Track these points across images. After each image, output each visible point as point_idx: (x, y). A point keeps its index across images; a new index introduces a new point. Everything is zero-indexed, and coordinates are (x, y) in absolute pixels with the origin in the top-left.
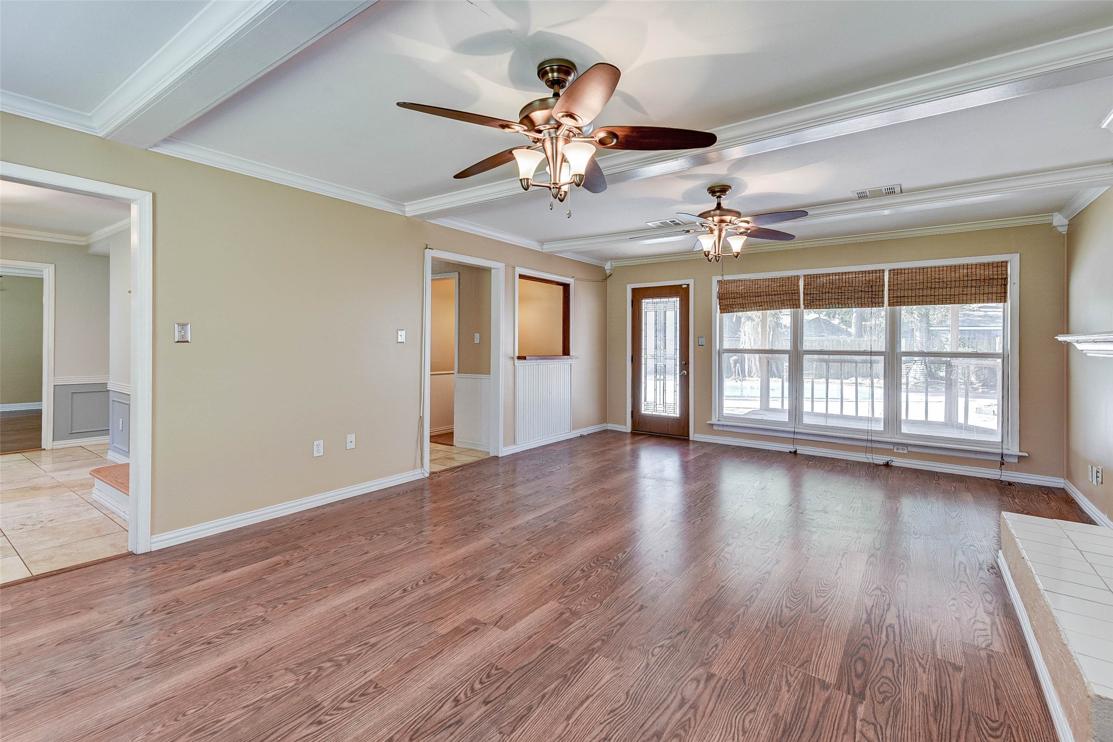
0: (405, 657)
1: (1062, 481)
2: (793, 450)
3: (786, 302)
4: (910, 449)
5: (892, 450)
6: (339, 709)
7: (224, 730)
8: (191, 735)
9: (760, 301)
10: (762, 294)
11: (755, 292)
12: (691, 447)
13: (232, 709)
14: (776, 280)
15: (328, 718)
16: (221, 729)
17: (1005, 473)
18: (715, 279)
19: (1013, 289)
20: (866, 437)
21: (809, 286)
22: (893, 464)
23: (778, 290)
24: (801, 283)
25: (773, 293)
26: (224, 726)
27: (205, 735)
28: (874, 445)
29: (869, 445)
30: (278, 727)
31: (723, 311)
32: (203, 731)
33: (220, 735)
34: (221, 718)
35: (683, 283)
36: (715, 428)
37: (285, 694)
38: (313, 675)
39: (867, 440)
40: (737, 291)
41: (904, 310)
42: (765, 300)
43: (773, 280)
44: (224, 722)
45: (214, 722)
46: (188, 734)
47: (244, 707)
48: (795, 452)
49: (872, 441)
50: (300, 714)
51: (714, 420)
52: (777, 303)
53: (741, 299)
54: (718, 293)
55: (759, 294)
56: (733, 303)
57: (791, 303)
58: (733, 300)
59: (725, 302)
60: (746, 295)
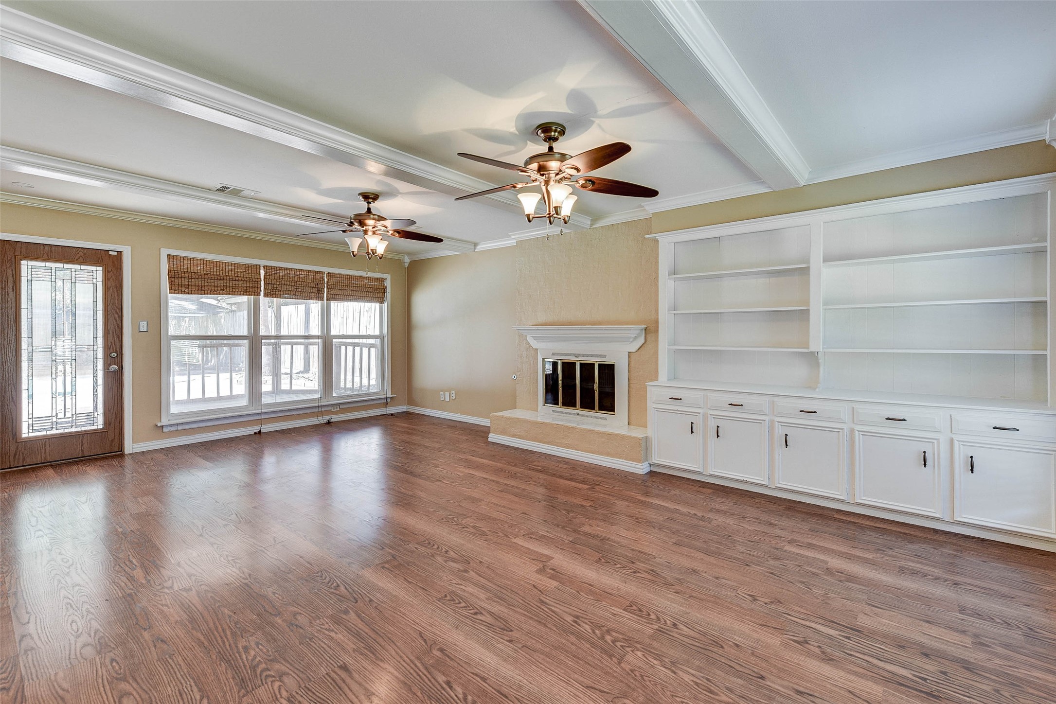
0: (592, 598)
1: (405, 407)
2: (257, 431)
3: (248, 288)
4: (341, 407)
5: (330, 410)
6: (658, 618)
7: (702, 675)
8: (717, 695)
9: (222, 285)
10: (225, 278)
11: (217, 275)
12: (128, 462)
13: (679, 680)
14: (239, 266)
15: (668, 622)
16: (703, 677)
17: (389, 409)
18: (165, 252)
19: (388, 295)
20: (317, 405)
21: (271, 277)
22: (332, 420)
23: (242, 276)
24: (262, 272)
25: (237, 278)
26: (699, 677)
27: (712, 685)
28: (323, 409)
29: (320, 410)
30: (687, 645)
31: (173, 291)
32: (710, 689)
33: (708, 675)
34: (692, 683)
35: (113, 248)
36: (165, 430)
37: (651, 652)
38: (625, 643)
39: (319, 406)
40: (196, 271)
41: (333, 304)
42: (228, 284)
43: (236, 265)
44: (695, 679)
45: (698, 686)
46: (717, 697)
47: (675, 673)
48: (260, 432)
49: (321, 406)
50: (670, 637)
51: (164, 421)
52: (240, 289)
53: (199, 280)
54: (169, 271)
55: (222, 278)
56: (190, 283)
57: (254, 290)
58: (190, 280)
59: (177, 281)
60: (206, 276)
